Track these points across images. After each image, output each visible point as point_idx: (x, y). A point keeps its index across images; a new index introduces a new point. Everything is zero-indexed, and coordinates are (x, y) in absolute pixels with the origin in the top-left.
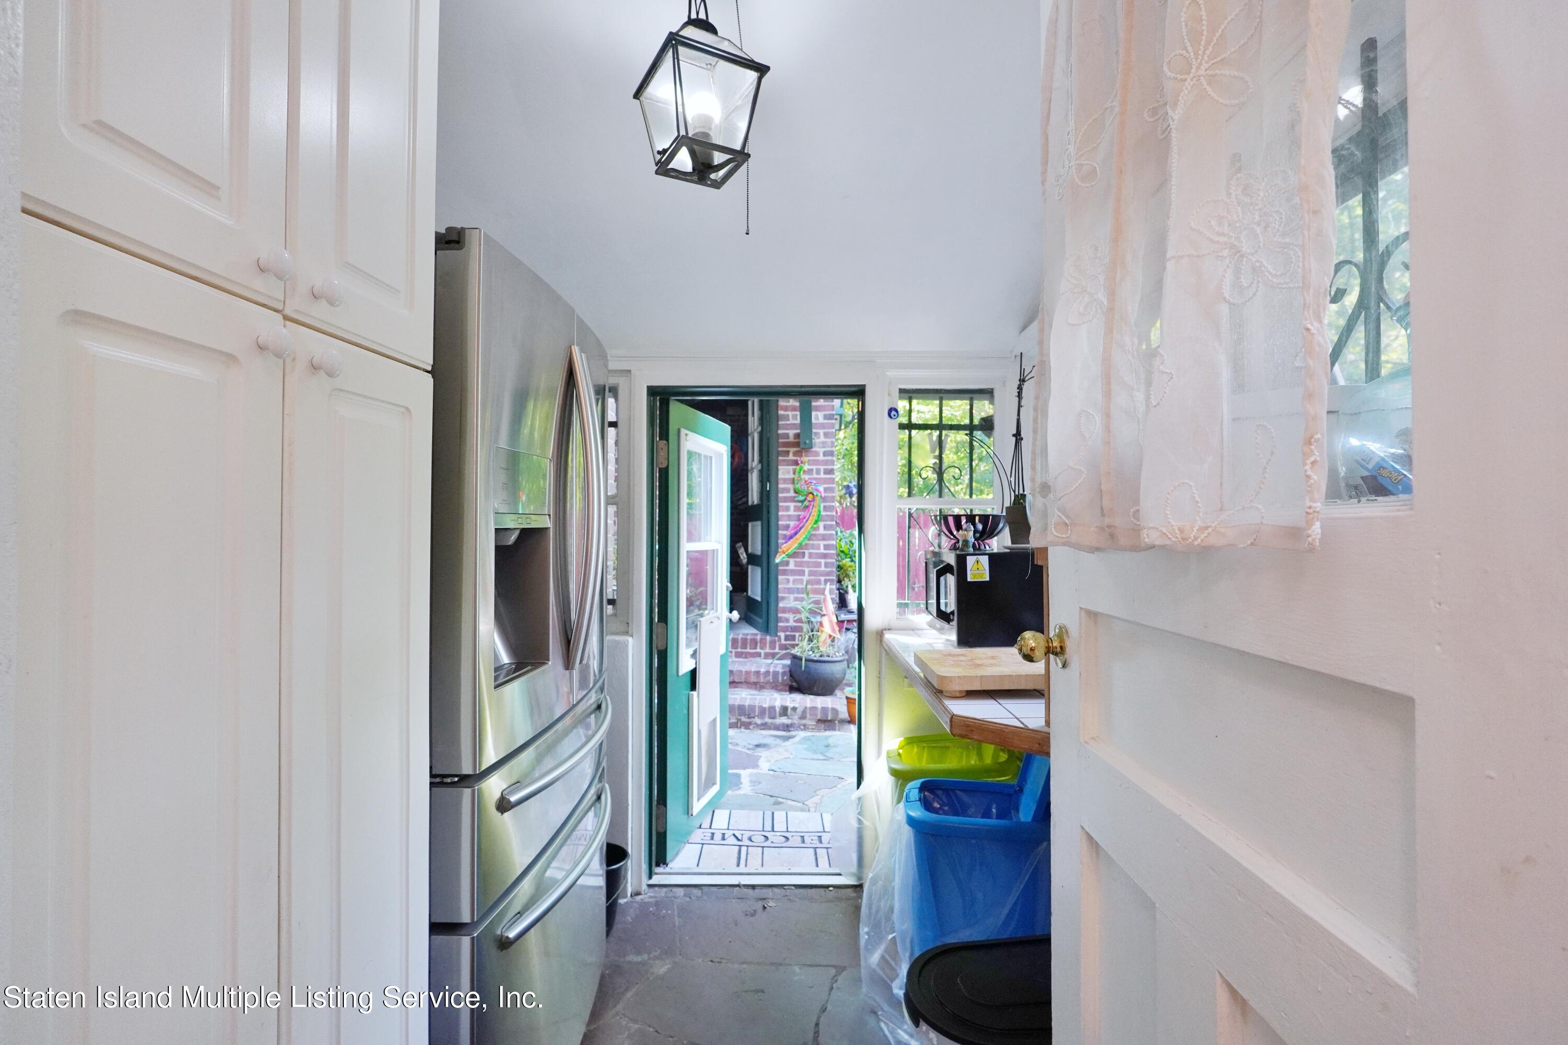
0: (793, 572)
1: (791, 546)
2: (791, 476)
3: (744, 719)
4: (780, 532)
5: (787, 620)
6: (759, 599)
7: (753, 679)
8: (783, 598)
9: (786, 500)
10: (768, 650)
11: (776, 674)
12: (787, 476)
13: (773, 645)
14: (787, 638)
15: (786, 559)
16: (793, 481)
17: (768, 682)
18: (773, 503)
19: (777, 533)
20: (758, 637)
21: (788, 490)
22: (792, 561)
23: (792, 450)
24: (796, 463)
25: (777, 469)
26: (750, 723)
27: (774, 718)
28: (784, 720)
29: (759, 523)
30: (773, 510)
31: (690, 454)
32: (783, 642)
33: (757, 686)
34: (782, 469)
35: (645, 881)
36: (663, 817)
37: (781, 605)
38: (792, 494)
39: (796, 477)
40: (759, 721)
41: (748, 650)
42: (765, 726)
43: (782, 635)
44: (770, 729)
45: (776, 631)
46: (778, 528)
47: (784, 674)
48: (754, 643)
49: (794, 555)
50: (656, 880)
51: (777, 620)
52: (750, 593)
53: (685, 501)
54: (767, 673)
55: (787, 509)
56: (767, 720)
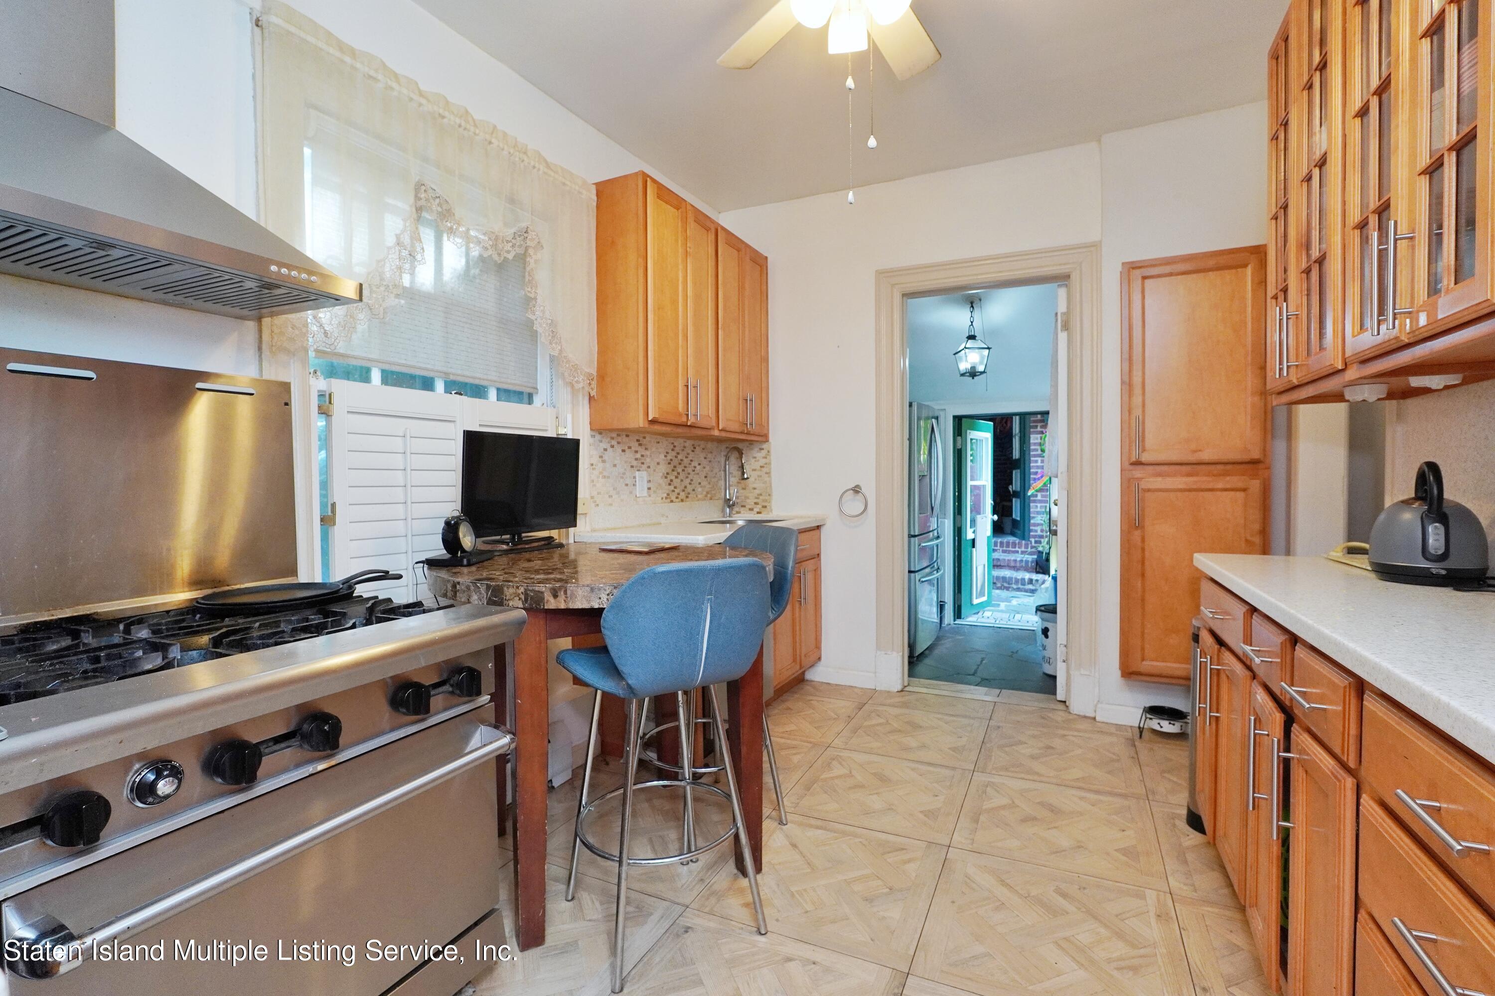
0: (1040, 501)
1: (1039, 485)
2: (1039, 441)
3: (1006, 585)
4: (1032, 476)
5: (1036, 531)
6: (1018, 519)
7: (1012, 564)
8: (1034, 517)
9: (1035, 456)
10: (1023, 549)
11: (1027, 562)
12: (1036, 441)
13: (1026, 547)
14: (1036, 542)
15: (1035, 493)
16: (1040, 444)
17: (1022, 567)
18: (1027, 458)
19: (1030, 477)
20: (1017, 542)
21: (1037, 450)
22: (1039, 494)
23: (1039, 425)
24: (1042, 433)
25: (1030, 437)
26: (1009, 587)
27: (1024, 585)
28: (1031, 587)
29: (1019, 471)
30: (1027, 463)
31: (971, 439)
32: (1033, 544)
33: (1015, 568)
34: (1032, 436)
35: (952, 622)
36: (960, 599)
37: (1032, 521)
38: (1039, 452)
39: (1042, 442)
40: (1015, 587)
41: (1010, 549)
42: (1018, 590)
43: (1033, 540)
44: (1021, 591)
45: (1029, 537)
46: (1030, 474)
47: (1032, 562)
48: (1014, 545)
49: (1040, 490)
50: (956, 622)
51: (1030, 531)
52: (1014, 516)
53: (969, 464)
54: (1021, 561)
55: (1036, 461)
56: (1020, 586)
